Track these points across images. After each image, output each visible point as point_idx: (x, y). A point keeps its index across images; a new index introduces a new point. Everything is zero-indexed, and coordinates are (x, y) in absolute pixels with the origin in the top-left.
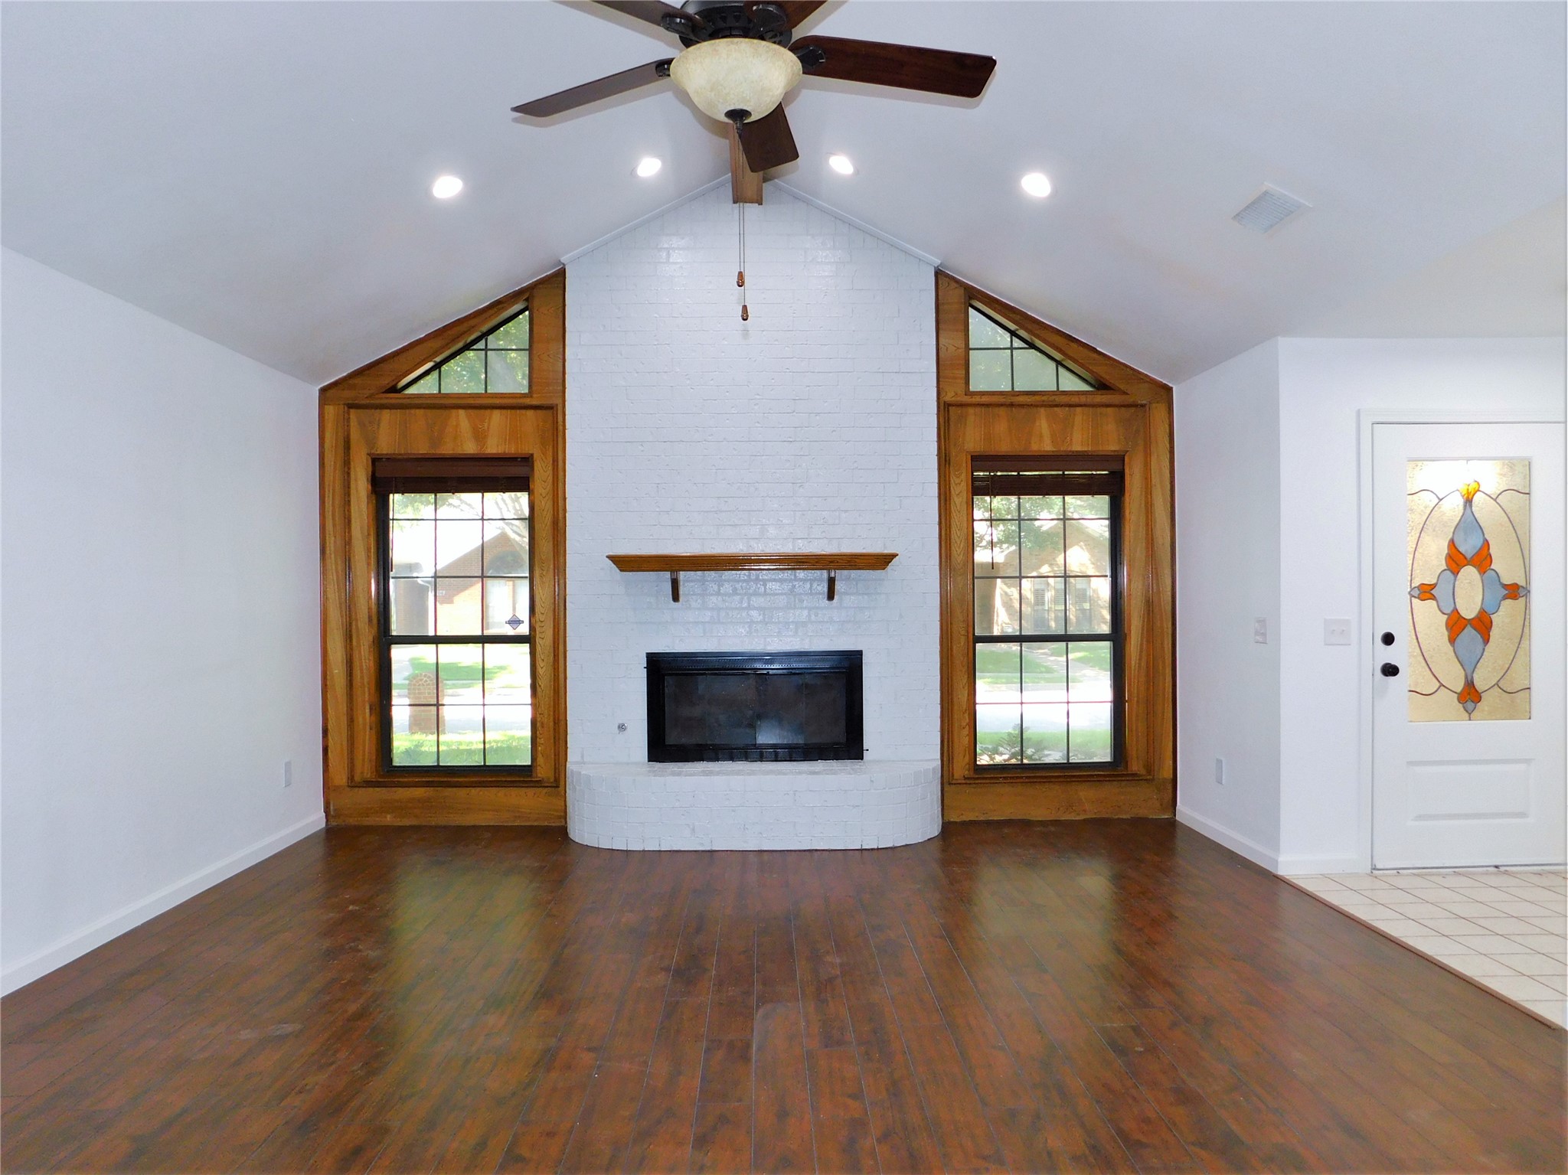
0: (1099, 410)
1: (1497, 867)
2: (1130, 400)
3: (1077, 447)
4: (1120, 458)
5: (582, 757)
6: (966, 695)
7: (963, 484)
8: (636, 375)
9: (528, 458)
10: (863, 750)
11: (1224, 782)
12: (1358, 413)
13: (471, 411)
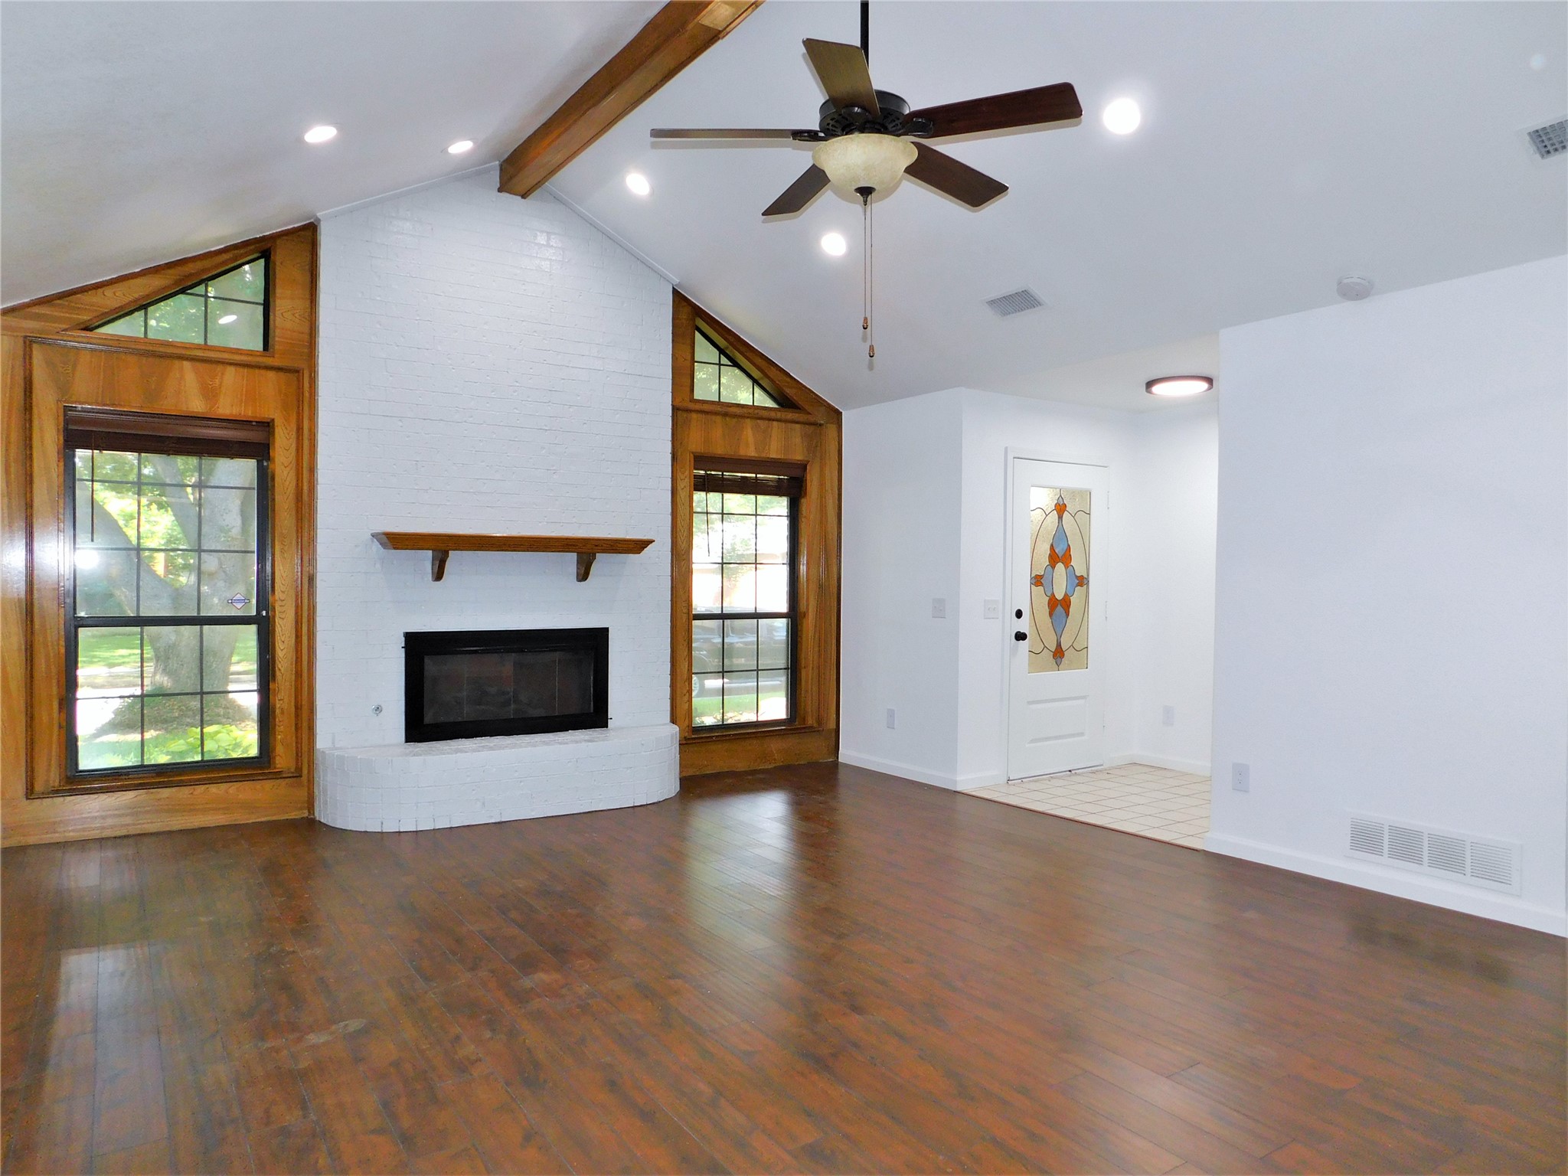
0: (789, 425)
1: (1070, 771)
2: (812, 419)
3: (773, 455)
4: (803, 467)
5: (333, 743)
6: (687, 666)
7: (687, 480)
8: (396, 348)
9: (268, 423)
10: (607, 719)
11: (895, 727)
12: (1006, 448)
13: (198, 364)
